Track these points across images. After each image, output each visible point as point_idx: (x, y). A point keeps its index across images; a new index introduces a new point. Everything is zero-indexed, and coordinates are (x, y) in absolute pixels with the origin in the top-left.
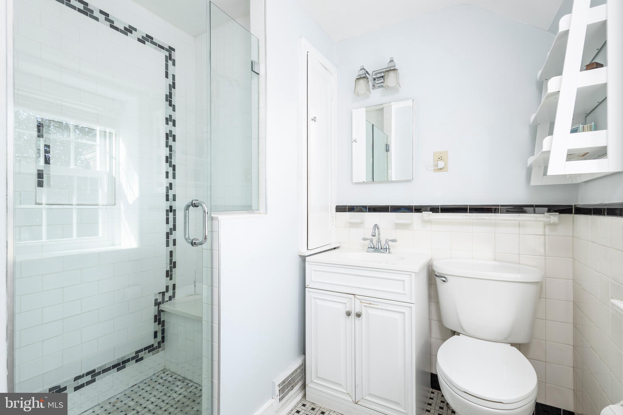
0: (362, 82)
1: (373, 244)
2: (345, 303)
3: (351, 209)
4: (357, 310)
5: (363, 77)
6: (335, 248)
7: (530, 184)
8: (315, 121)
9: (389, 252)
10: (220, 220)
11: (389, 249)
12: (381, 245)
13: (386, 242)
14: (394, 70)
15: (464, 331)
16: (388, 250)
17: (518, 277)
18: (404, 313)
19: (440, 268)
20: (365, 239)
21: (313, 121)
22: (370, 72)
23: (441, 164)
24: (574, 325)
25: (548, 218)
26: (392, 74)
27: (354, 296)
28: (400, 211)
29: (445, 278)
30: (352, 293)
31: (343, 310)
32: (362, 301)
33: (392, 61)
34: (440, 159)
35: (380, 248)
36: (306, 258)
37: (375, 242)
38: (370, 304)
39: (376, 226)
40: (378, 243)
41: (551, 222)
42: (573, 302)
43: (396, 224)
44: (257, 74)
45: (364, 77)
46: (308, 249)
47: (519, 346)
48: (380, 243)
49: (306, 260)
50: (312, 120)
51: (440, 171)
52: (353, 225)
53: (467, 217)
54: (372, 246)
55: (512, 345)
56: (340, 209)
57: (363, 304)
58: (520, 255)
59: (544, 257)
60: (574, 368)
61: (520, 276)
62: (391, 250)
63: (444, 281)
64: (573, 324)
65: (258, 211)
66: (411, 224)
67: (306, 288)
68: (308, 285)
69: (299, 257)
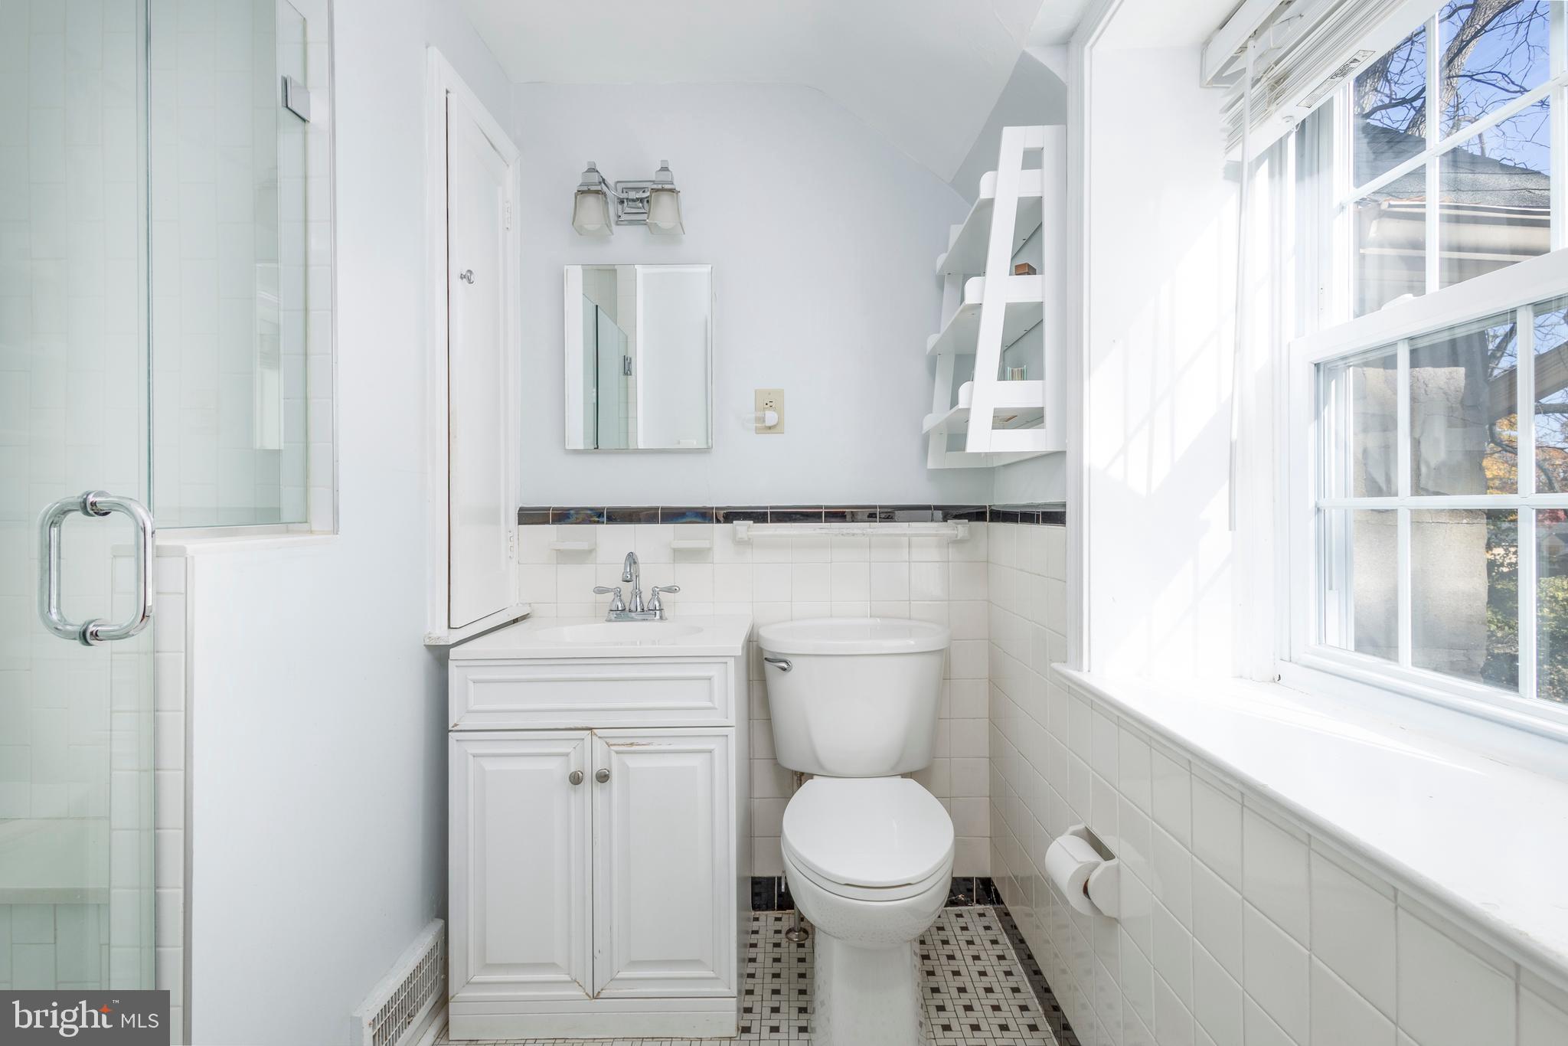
0: (591, 201)
1: (621, 601)
2: (567, 755)
3: (562, 516)
4: (599, 766)
5: (592, 189)
6: (515, 621)
7: (926, 465)
8: (470, 282)
9: (661, 617)
10: (193, 557)
11: (660, 610)
12: (641, 602)
13: (655, 593)
14: (672, 191)
15: (822, 767)
16: (658, 612)
17: (911, 644)
18: (710, 751)
19: (776, 641)
20: (600, 591)
21: (464, 280)
22: (611, 181)
23: (771, 417)
24: (990, 720)
25: (954, 530)
26: (665, 199)
27: (589, 732)
28: (684, 520)
29: (786, 662)
30: (584, 726)
31: (559, 770)
32: (611, 741)
33: (665, 169)
34: (769, 405)
35: (639, 609)
36: (451, 650)
37: (626, 596)
38: (632, 744)
39: (631, 559)
40: (634, 599)
41: (959, 538)
42: (987, 680)
43: (675, 550)
44: (300, 121)
45: (597, 192)
46: (449, 627)
47: (921, 775)
48: (640, 597)
49: (452, 656)
50: (461, 278)
51: (769, 431)
52: (565, 556)
53: (824, 531)
54: (620, 606)
55: (904, 776)
56: (529, 516)
57: (612, 748)
58: (912, 602)
59: (946, 602)
60: (990, 797)
61: (912, 642)
62: (666, 613)
63: (784, 669)
64: (987, 720)
65: (305, 526)
66: (710, 549)
67: (450, 734)
68: (456, 725)
69: (424, 650)
